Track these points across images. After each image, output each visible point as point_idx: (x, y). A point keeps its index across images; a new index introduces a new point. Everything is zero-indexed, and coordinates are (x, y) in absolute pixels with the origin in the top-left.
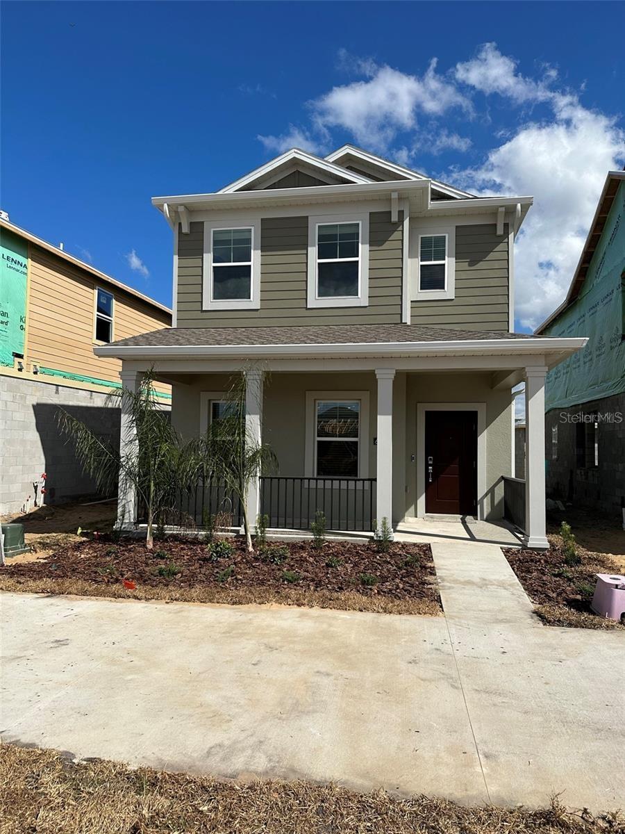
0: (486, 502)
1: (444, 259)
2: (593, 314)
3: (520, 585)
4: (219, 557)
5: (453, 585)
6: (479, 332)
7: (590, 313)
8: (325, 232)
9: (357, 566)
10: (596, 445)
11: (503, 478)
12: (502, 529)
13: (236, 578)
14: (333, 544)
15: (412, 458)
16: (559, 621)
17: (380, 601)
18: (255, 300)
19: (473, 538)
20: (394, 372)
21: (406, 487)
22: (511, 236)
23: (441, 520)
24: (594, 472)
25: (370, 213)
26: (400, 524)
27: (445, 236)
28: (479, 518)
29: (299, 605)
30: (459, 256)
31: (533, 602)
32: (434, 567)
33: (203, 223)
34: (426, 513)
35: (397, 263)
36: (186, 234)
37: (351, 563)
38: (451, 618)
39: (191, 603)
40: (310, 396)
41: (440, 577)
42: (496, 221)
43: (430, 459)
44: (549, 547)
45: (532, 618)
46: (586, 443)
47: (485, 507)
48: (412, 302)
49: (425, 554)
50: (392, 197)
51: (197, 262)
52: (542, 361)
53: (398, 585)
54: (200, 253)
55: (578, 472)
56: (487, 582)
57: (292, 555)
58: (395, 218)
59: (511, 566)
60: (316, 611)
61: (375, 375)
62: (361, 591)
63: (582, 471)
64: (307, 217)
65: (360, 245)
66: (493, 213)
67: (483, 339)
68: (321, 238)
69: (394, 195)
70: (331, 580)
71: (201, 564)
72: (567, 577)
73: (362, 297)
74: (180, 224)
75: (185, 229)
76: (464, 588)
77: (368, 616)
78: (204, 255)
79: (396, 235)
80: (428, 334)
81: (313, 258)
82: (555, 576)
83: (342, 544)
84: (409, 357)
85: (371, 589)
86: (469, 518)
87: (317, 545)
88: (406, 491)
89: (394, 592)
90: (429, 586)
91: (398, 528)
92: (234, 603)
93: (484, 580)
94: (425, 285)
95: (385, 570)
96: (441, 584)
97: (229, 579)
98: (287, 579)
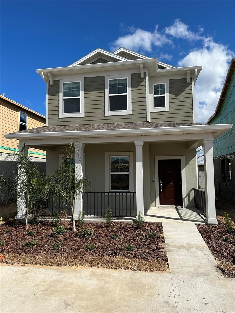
0: (186, 200)
1: (164, 94)
2: (227, 118)
3: (207, 247)
4: (58, 234)
5: (173, 249)
6: (181, 124)
7: (225, 118)
8: (112, 83)
9: (126, 237)
10: (230, 172)
11: (193, 189)
12: (194, 212)
13: (63, 248)
14: (116, 224)
15: (153, 181)
16: (232, 273)
17: (136, 262)
18: (82, 113)
19: (181, 219)
20: (143, 142)
21: (151, 194)
22: (193, 83)
23: (167, 208)
24: (230, 184)
25: (132, 74)
26: (148, 211)
27: (164, 84)
28: (183, 207)
29: (92, 266)
30: (171, 92)
31: (215, 259)
32: (164, 237)
33: (59, 80)
34: (160, 205)
35: (144, 95)
36: (52, 85)
37: (123, 236)
38: (174, 273)
39: (35, 265)
40: (107, 154)
41: (167, 244)
42: (187, 77)
43: (161, 181)
44: (218, 223)
45: (217, 271)
46: (226, 171)
47: (186, 202)
48: (151, 112)
49: (160, 229)
50: (141, 66)
51: (57, 97)
52: (211, 135)
53: (145, 250)
54: (58, 93)
55: (223, 183)
56: (191, 246)
57: (95, 232)
58: (142, 76)
59: (201, 235)
60: (100, 271)
61: (134, 144)
62: (126, 255)
63: (224, 183)
64: (104, 76)
65: (127, 88)
66: (185, 74)
67: (183, 126)
68: (110, 85)
69: (142, 66)
70: (112, 248)
71: (48, 239)
72: (230, 241)
73: (129, 111)
74: (49, 81)
75: (51, 83)
76: (179, 250)
77: (128, 274)
78: (60, 94)
79: (143, 83)
80: (158, 125)
81: (107, 95)
82: (224, 241)
83: (120, 224)
84: (149, 135)
85: (131, 254)
86: (179, 207)
87: (108, 225)
88: (151, 196)
89: (143, 255)
90: (162, 250)
91: (148, 214)
92: (58, 265)
93: (189, 244)
94: (156, 106)
95: (140, 240)
96: (168, 248)
97: (60, 249)
98: (89, 248)
